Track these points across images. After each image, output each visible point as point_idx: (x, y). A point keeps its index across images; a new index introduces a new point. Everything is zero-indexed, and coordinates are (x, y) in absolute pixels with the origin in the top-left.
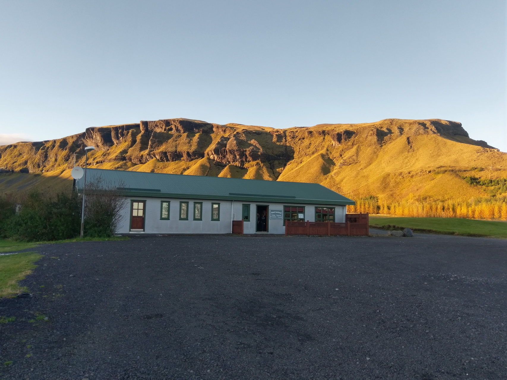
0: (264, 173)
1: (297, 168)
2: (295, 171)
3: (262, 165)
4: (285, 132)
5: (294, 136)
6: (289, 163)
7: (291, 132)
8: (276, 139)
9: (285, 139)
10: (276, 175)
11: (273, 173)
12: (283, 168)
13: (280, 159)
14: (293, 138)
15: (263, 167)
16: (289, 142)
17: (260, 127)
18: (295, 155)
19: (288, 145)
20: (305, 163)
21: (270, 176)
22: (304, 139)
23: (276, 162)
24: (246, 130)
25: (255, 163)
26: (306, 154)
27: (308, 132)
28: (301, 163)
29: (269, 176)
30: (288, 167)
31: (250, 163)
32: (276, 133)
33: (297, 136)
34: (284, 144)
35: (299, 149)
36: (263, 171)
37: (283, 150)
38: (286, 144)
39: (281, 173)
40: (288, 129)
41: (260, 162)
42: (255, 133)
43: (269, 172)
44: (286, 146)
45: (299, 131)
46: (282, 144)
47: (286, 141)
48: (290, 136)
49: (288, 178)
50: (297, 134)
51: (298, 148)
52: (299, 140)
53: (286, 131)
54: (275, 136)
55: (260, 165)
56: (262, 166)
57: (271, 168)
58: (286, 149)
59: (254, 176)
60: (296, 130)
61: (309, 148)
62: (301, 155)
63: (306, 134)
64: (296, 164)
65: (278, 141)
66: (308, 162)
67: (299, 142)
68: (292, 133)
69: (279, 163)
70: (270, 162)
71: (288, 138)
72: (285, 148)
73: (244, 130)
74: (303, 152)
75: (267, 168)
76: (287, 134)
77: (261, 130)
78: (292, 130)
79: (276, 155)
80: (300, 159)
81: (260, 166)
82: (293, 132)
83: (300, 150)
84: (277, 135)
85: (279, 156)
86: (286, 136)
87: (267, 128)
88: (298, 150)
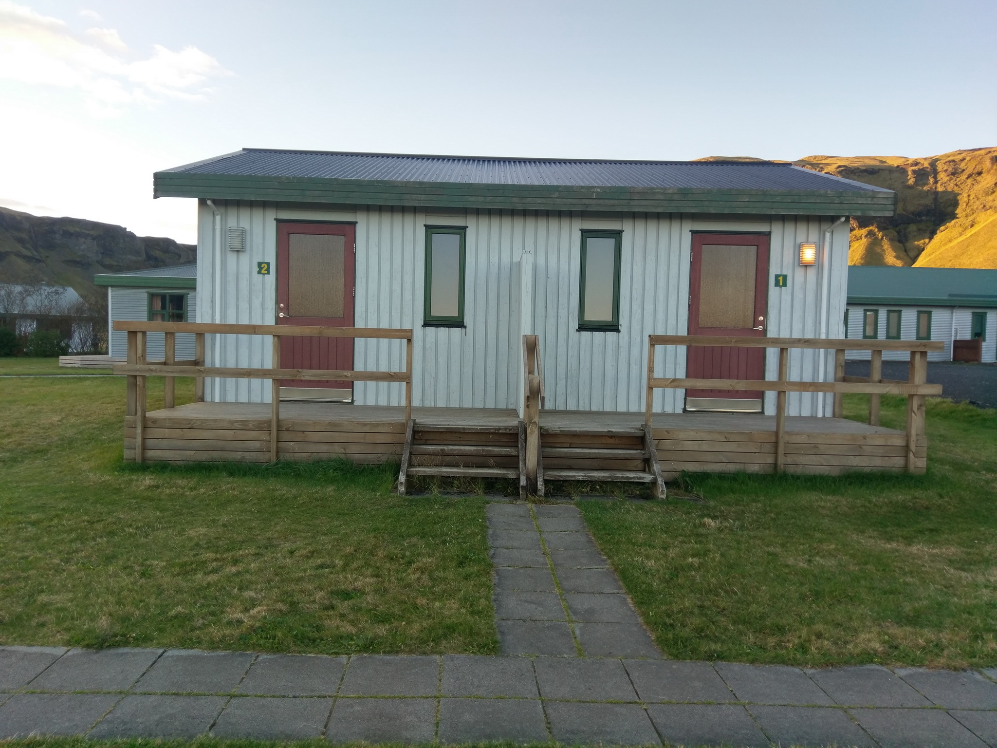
0: (884, 250)
1: (961, 239)
2: (958, 243)
3: (880, 235)
4: (934, 162)
5: (956, 169)
6: (942, 228)
7: (950, 162)
8: (913, 179)
9: (935, 177)
10: (912, 254)
11: (906, 251)
12: (927, 241)
13: (922, 221)
14: (953, 174)
15: (882, 238)
16: (944, 183)
17: (875, 159)
18: (958, 211)
19: (940, 189)
20: (981, 225)
21: (897, 257)
22: (980, 173)
23: (913, 228)
24: (844, 166)
25: (864, 231)
26: (984, 206)
27: (992, 159)
28: (972, 226)
29: (895, 257)
30: (939, 236)
31: (854, 232)
32: (914, 168)
33: (964, 170)
34: (931, 188)
35: (969, 196)
36: (882, 246)
37: (928, 201)
38: (936, 188)
39: (923, 250)
40: (942, 156)
41: (876, 230)
42: (866, 171)
43: (894, 249)
44: (936, 193)
45: (968, 158)
46: (926, 188)
47: (936, 182)
48: (946, 171)
49: (940, 259)
50: (963, 165)
51: (966, 195)
52: (967, 178)
53: (937, 160)
54: (910, 173)
55: (874, 234)
56: (880, 238)
57: (900, 241)
58: (935, 199)
59: (862, 258)
60: (960, 157)
61: (993, 192)
62: (972, 210)
63: (988, 163)
64: (960, 229)
65: (916, 183)
66: (991, 222)
67: (969, 181)
68: (952, 164)
69: (919, 230)
70: (897, 229)
71: (943, 177)
72: (933, 196)
73: (840, 167)
74: (978, 203)
75: (891, 240)
76: (940, 166)
77: (877, 163)
78: (950, 158)
79: (913, 213)
80: (970, 218)
81: (877, 238)
82: (954, 161)
83: (971, 198)
84: (914, 172)
85: (919, 214)
86: (935, 172)
87: (892, 158)
88: (966, 199)
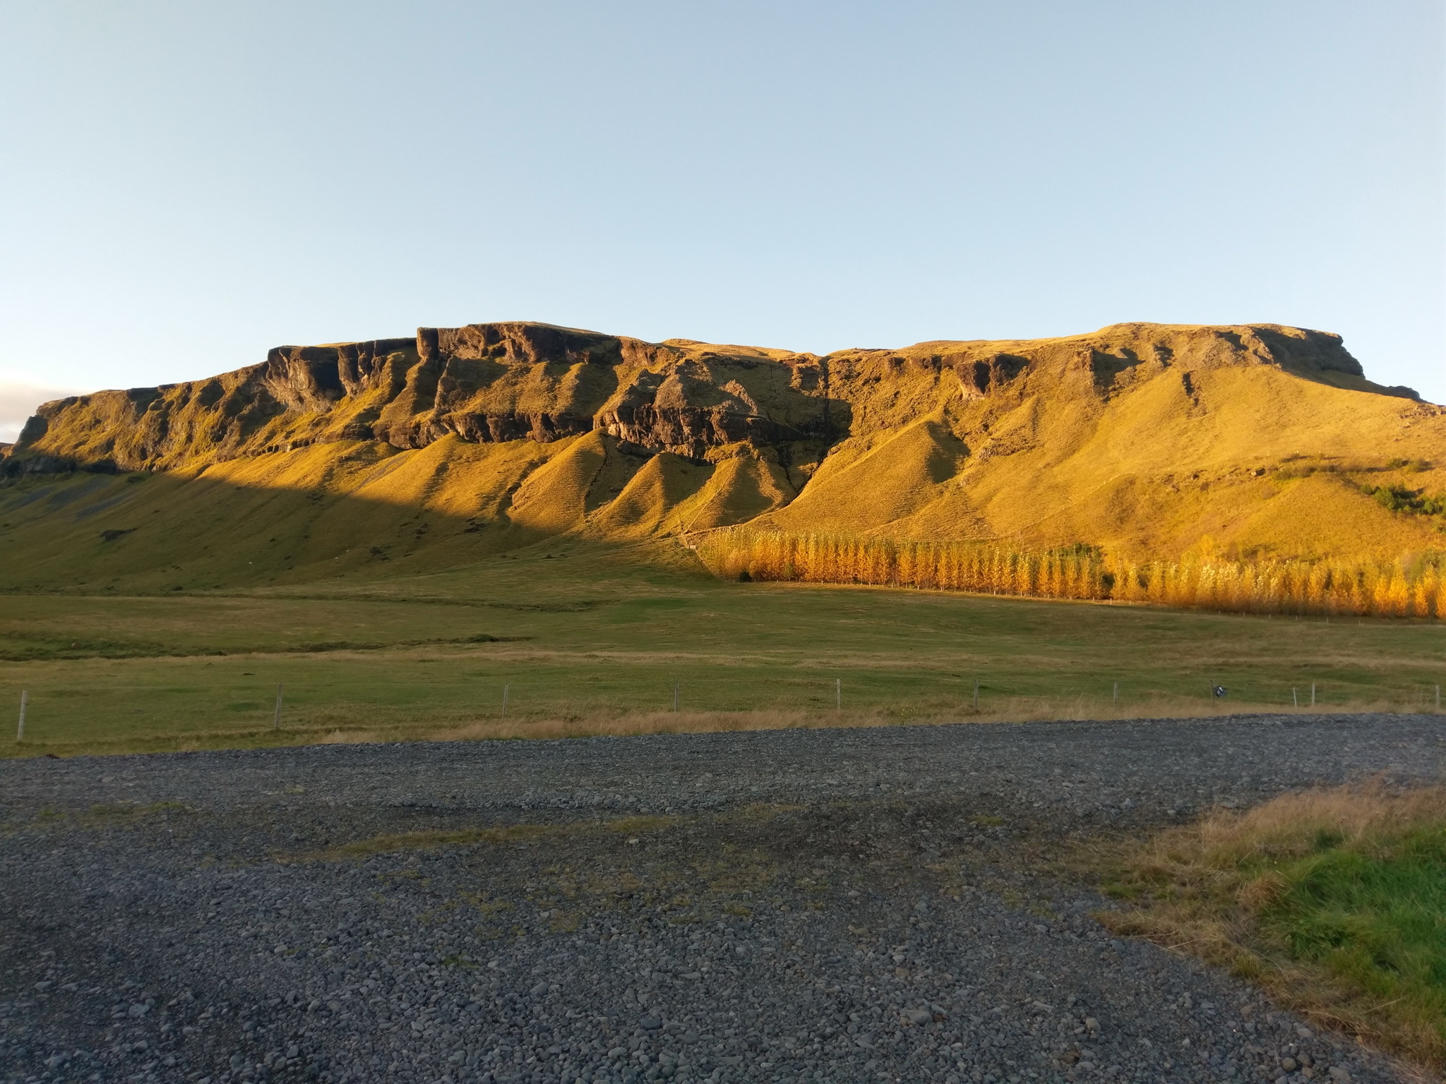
0: (760, 475)
1: (855, 464)
2: (851, 470)
3: (755, 453)
4: (824, 362)
5: (850, 371)
6: (834, 449)
7: (843, 361)
8: (799, 380)
9: (826, 380)
10: (796, 482)
11: (788, 478)
12: (815, 465)
13: (809, 438)
14: (847, 377)
15: (758, 458)
16: (836, 389)
17: (754, 350)
18: (853, 427)
19: (832, 396)
20: (879, 447)
21: (777, 486)
22: (878, 380)
23: (798, 446)
24: (712, 354)
25: (735, 447)
26: (883, 423)
27: (891, 361)
28: (869, 448)
29: (773, 485)
30: (830, 460)
31: (722, 447)
32: (800, 365)
33: (859, 374)
34: (821, 394)
35: (865, 408)
36: (758, 470)
37: (817, 411)
38: (827, 394)
39: (810, 477)
40: (835, 354)
41: (751, 446)
42: (740, 363)
43: (774, 474)
44: (827, 401)
45: (864, 359)
46: (814, 394)
47: (827, 387)
48: (839, 372)
49: (828, 490)
50: (858, 367)
51: (862, 406)
52: (864, 385)
53: (828, 358)
54: (795, 371)
55: (749, 452)
56: (756, 457)
57: (781, 464)
58: (826, 409)
59: (730, 485)
60: (856, 356)
61: (893, 405)
62: (869, 426)
63: (886, 367)
64: (855, 451)
65: (803, 386)
66: (890, 443)
67: (866, 388)
68: (846, 363)
69: (806, 450)
70: (778, 446)
71: (835, 380)
72: (824, 405)
73: (706, 354)
74: (876, 418)
75: (770, 461)
76: (832, 367)
77: (756, 355)
78: (845, 357)
79: (798, 426)
80: (867, 438)
81: (751, 457)
82: (848, 361)
83: (868, 411)
84: (800, 370)
85: (806, 428)
86: (826, 374)
87: (775, 351)
88: (862, 412)
